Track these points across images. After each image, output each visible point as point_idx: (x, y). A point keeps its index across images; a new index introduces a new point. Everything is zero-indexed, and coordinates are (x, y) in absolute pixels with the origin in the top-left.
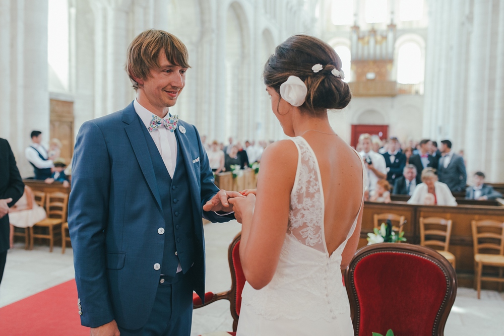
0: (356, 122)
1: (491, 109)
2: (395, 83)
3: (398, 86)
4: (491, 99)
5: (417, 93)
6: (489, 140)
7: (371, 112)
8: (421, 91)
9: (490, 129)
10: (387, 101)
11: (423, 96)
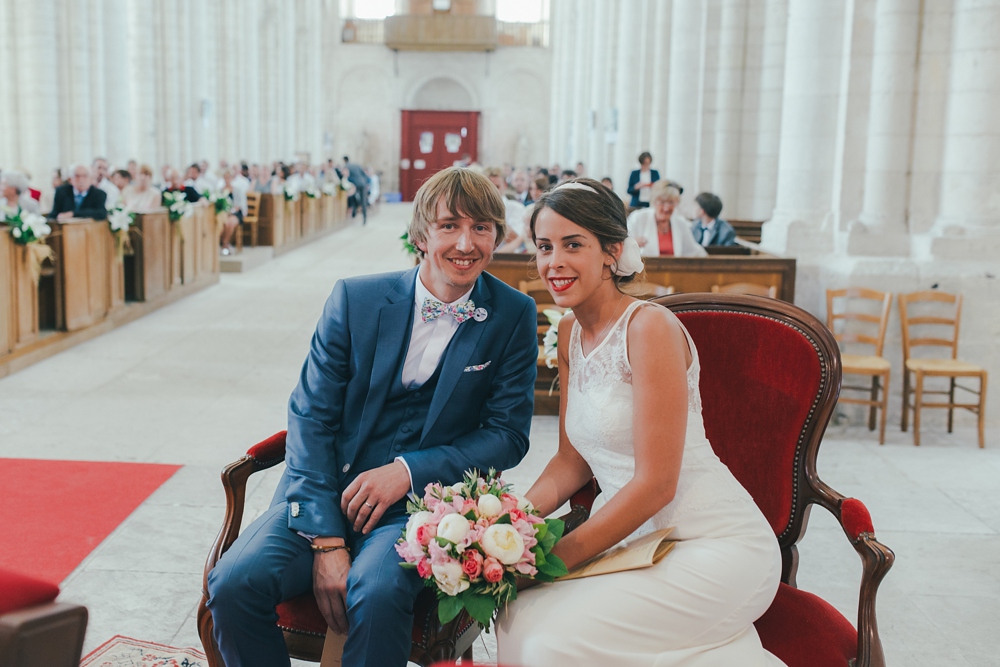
0: (410, 105)
1: (711, 69)
2: (492, 19)
3: (499, 28)
4: (712, 49)
5: (537, 43)
6: (707, 133)
7: (444, 83)
8: (546, 42)
9: (709, 112)
10: (477, 61)
11: (550, 50)
